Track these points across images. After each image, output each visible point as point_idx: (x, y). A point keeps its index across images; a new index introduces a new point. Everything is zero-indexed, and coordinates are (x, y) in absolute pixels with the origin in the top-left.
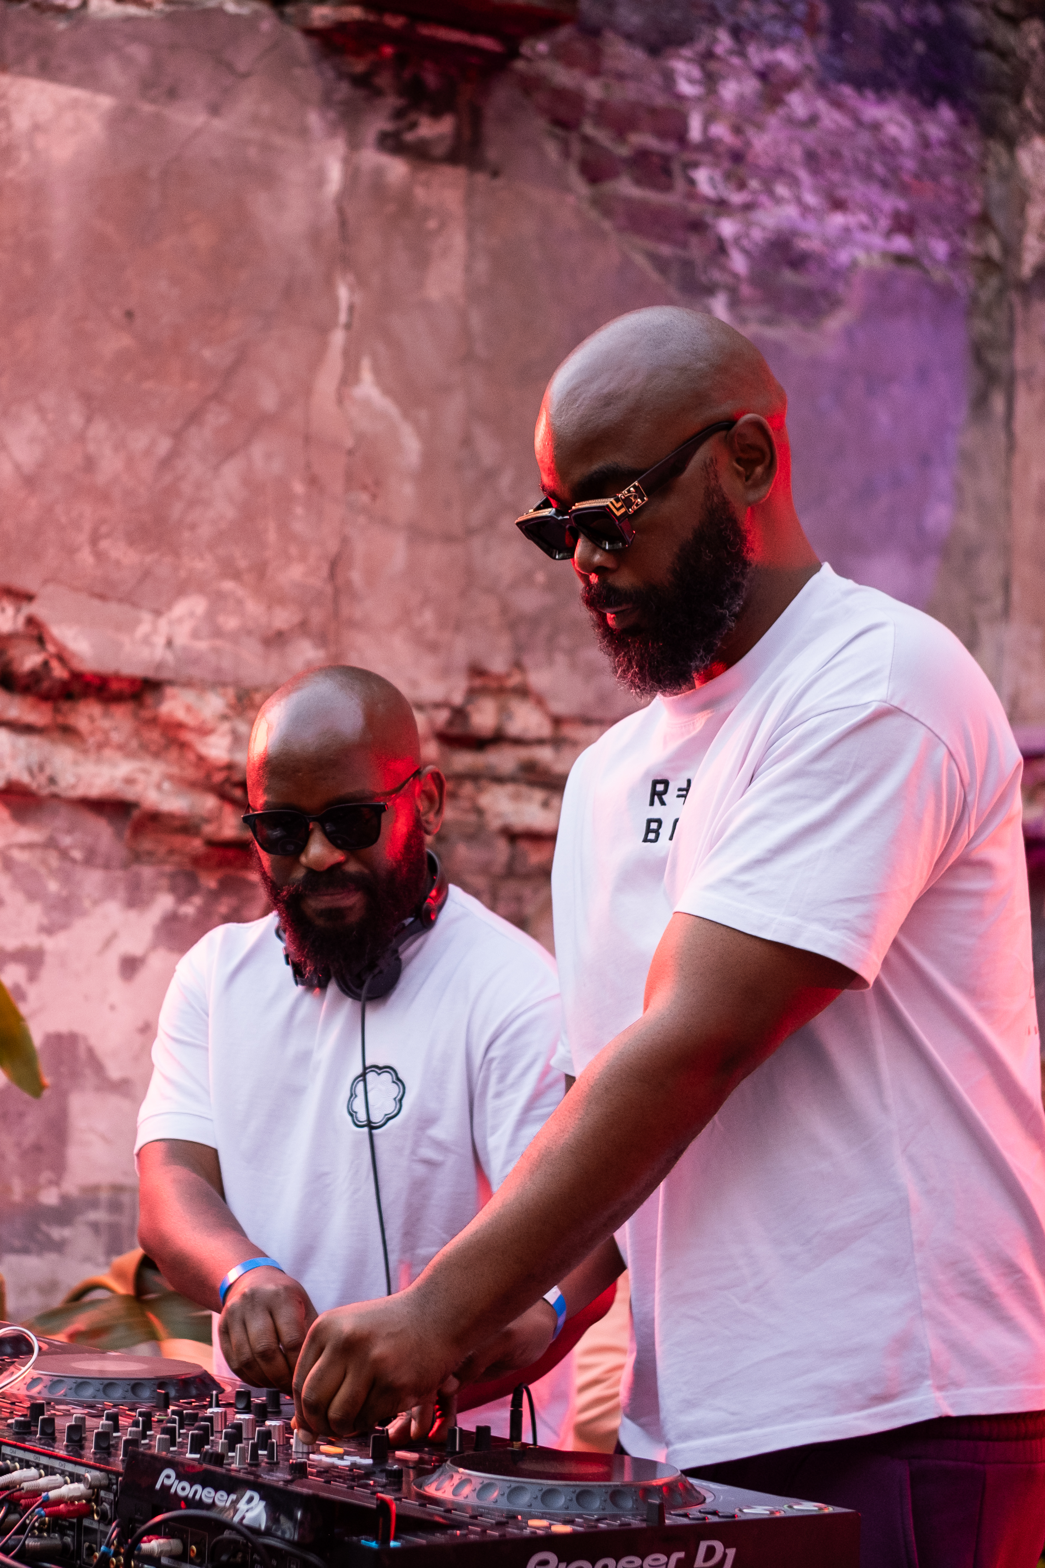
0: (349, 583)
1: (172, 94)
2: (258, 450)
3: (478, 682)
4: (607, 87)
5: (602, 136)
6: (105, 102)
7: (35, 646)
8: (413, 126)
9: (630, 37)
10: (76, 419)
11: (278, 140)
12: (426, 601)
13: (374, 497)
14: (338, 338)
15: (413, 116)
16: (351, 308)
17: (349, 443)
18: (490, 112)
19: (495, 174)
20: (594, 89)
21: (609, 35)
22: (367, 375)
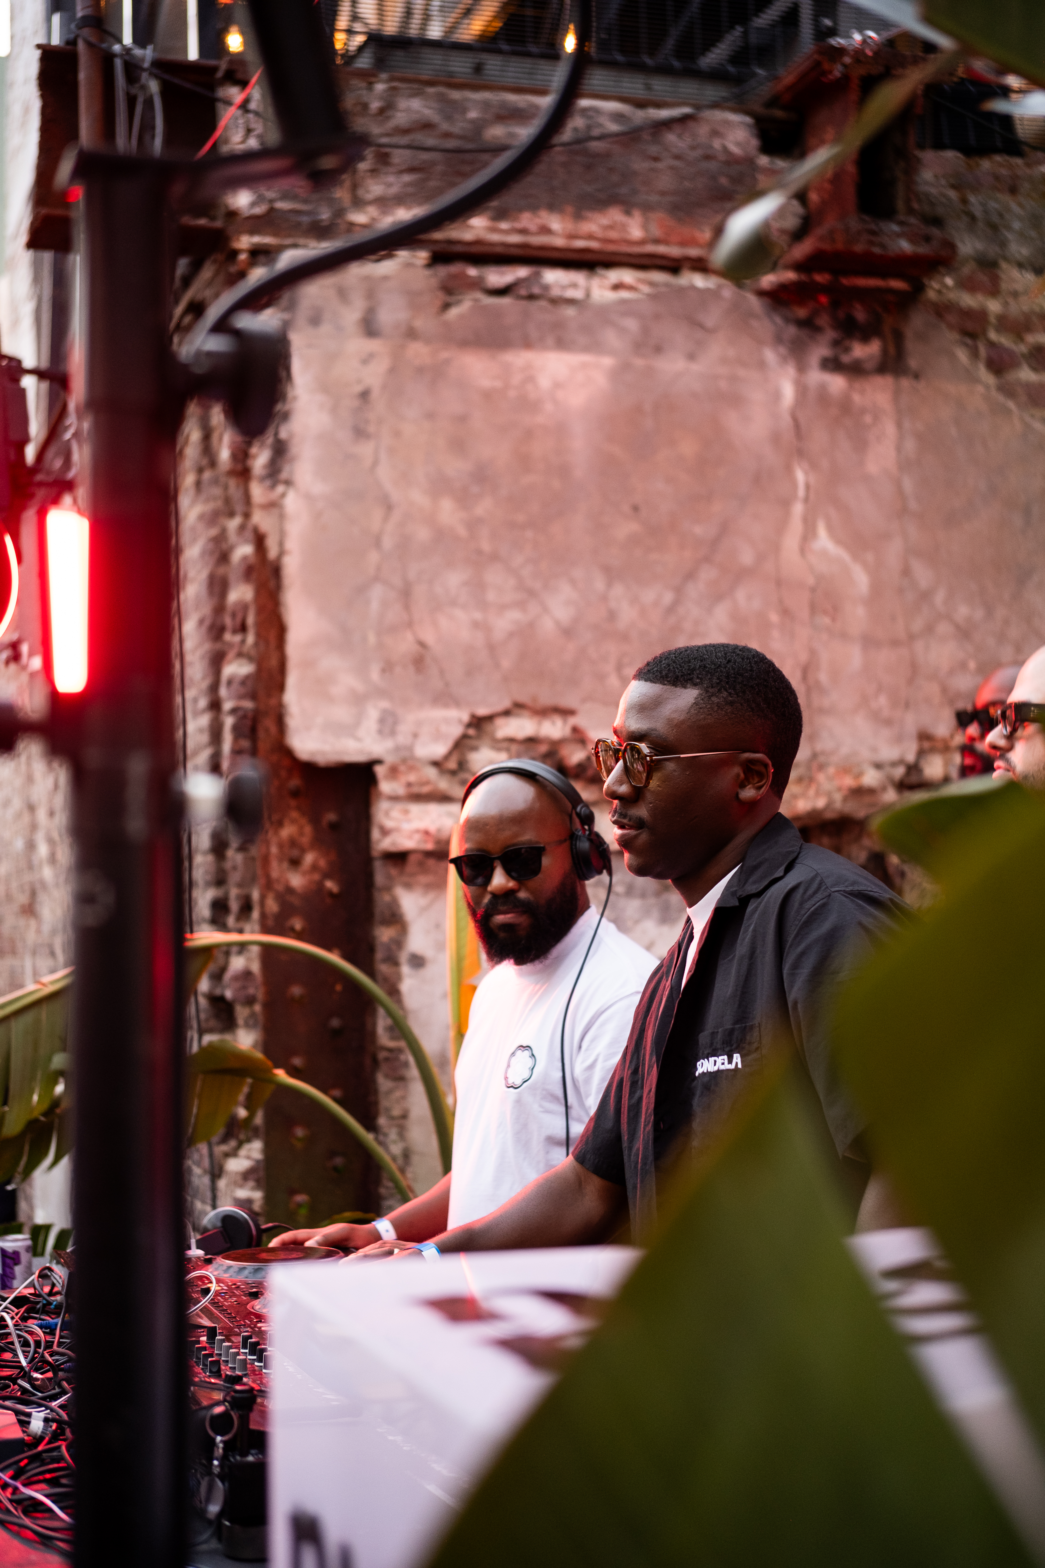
0: (818, 683)
1: (658, 349)
2: (741, 595)
3: (926, 745)
4: (1006, 304)
5: (1005, 341)
6: (607, 361)
7: (579, 746)
8: (847, 350)
9: (1020, 265)
10: (599, 584)
11: (741, 372)
12: (880, 689)
13: (834, 620)
14: (798, 509)
15: (847, 343)
16: (808, 487)
17: (811, 581)
18: (909, 334)
19: (917, 376)
20: (994, 306)
21: (1004, 265)
22: (822, 531)
